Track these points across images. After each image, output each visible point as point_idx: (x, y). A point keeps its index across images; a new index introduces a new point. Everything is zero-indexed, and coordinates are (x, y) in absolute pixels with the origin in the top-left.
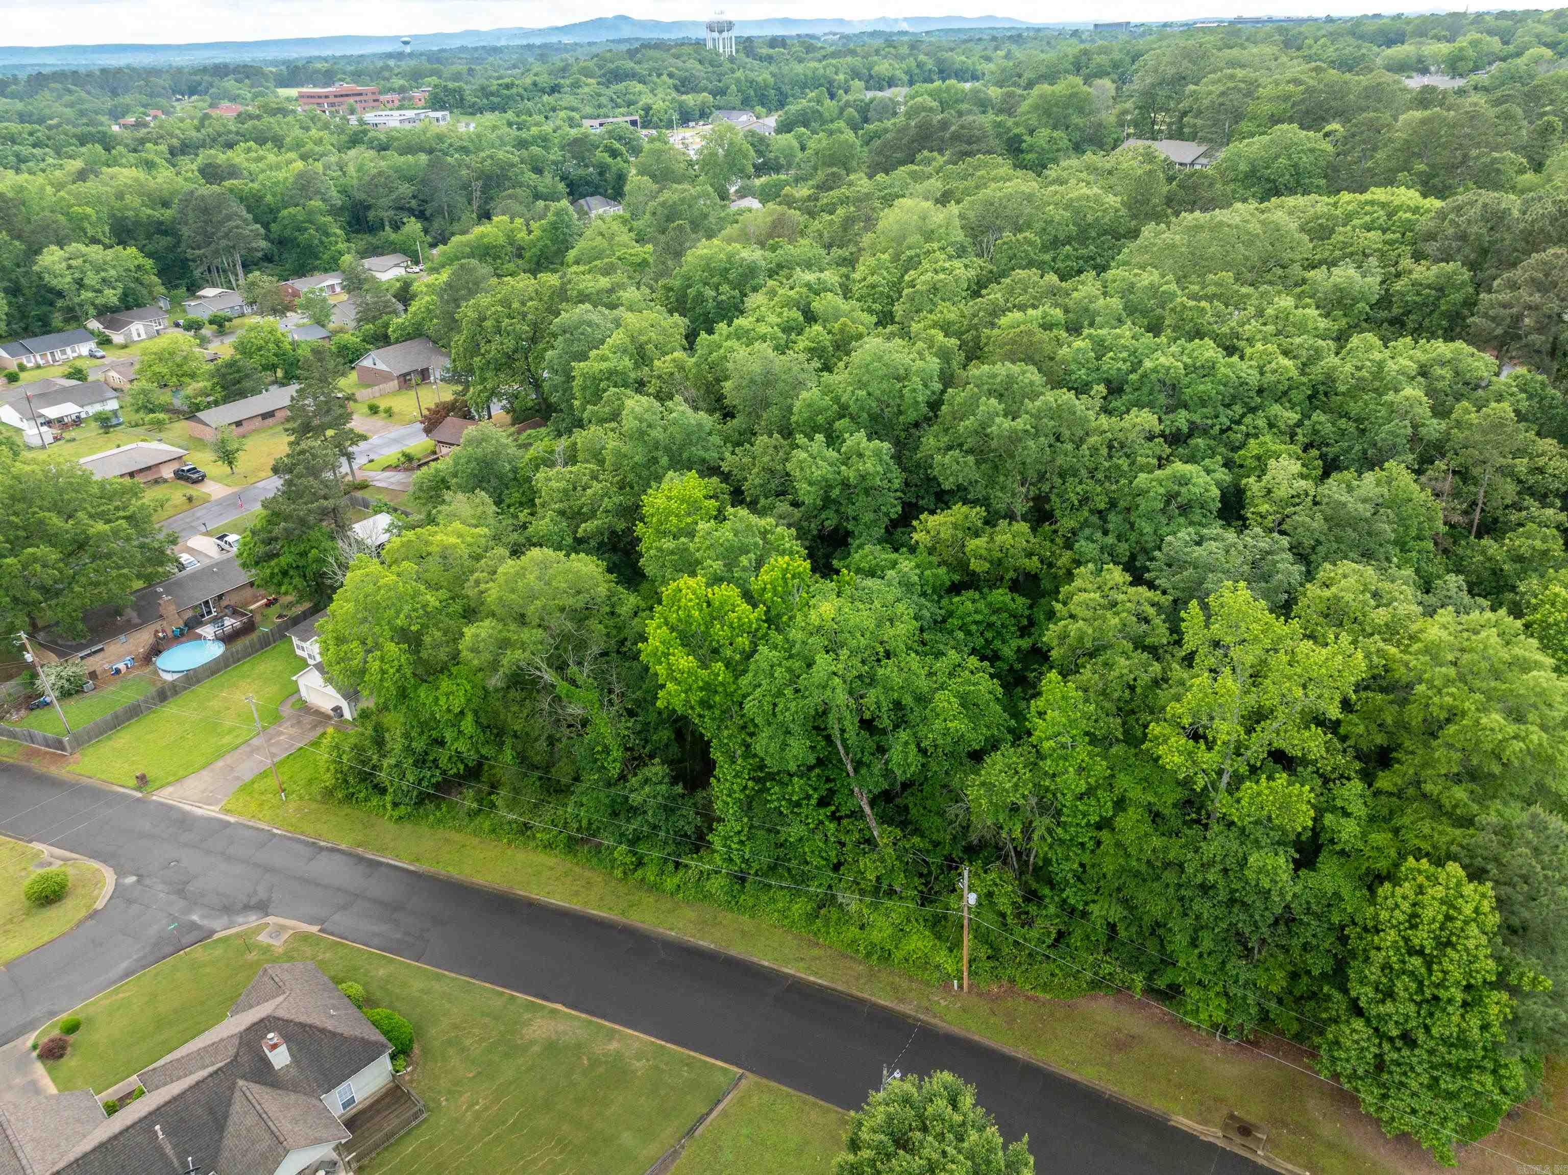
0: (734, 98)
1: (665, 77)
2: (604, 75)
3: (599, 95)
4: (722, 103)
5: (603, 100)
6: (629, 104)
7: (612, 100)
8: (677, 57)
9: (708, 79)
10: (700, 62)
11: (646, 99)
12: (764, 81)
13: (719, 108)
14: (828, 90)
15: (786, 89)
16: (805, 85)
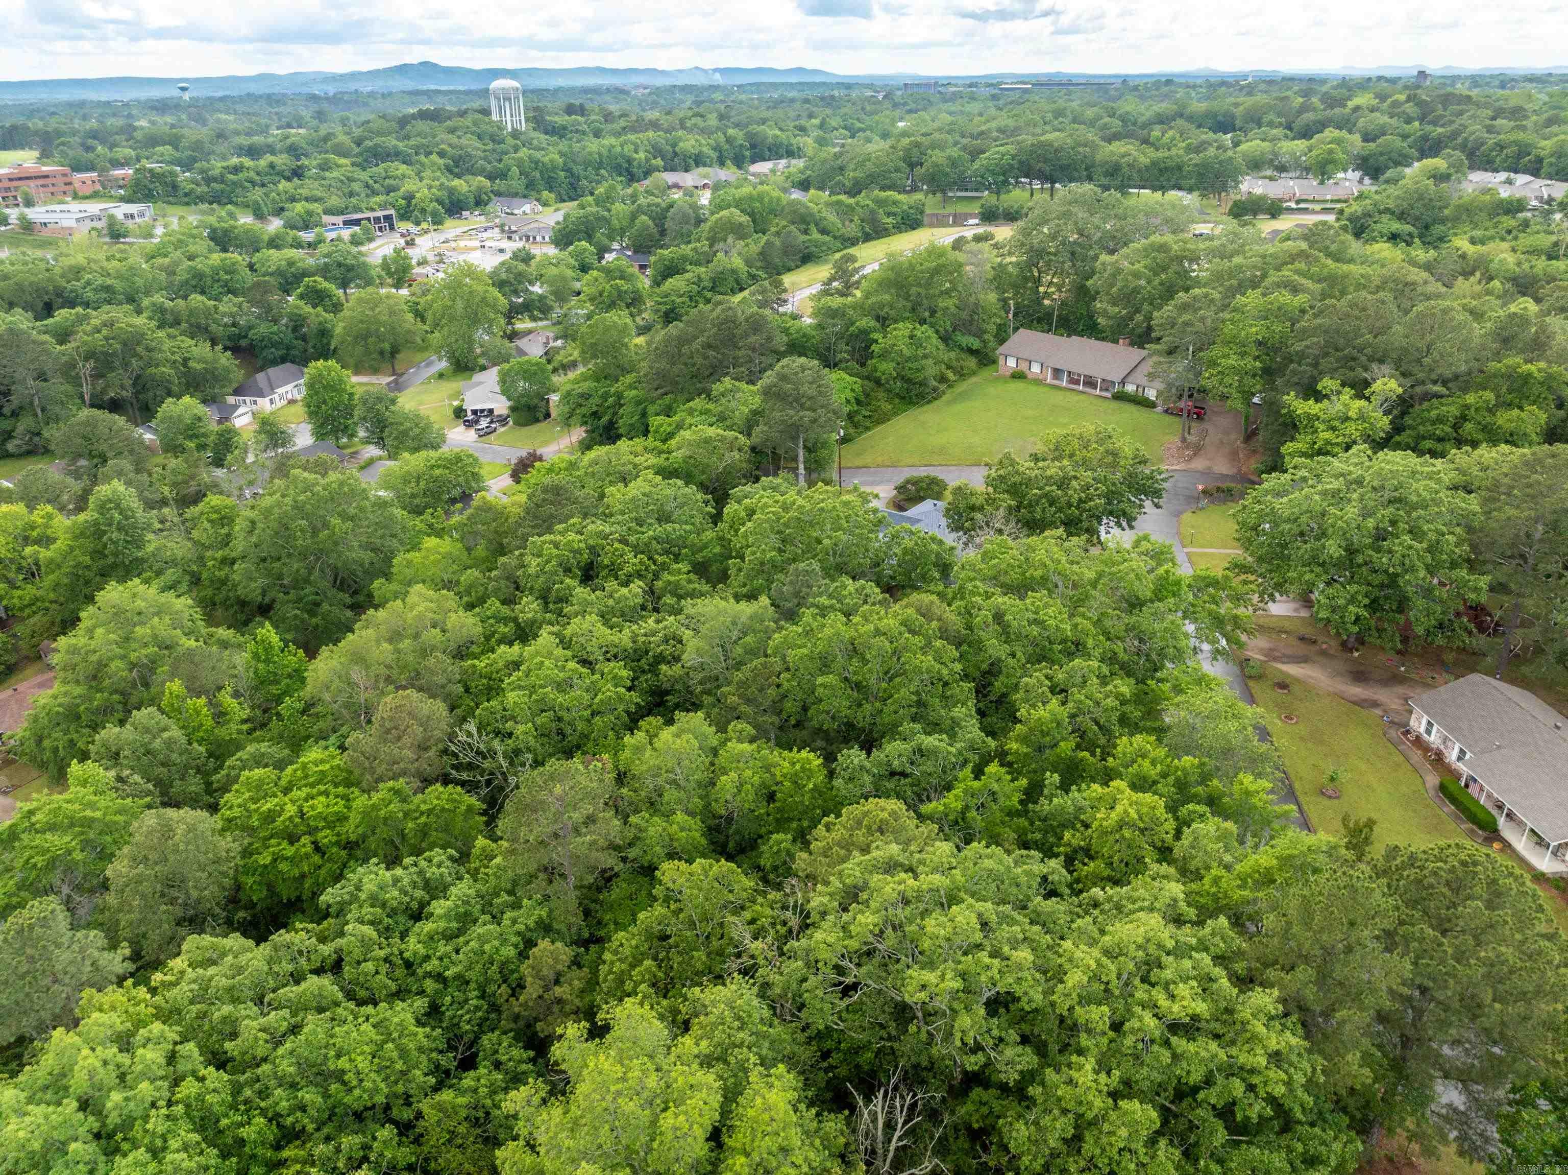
0: (516, 182)
1: (434, 157)
2: (361, 154)
3: (351, 180)
4: (503, 188)
5: (356, 186)
6: (390, 190)
7: (367, 186)
8: (452, 131)
9: (485, 159)
10: (480, 137)
11: (408, 186)
12: (551, 161)
13: (498, 194)
14: (627, 170)
15: (578, 169)
16: (600, 166)
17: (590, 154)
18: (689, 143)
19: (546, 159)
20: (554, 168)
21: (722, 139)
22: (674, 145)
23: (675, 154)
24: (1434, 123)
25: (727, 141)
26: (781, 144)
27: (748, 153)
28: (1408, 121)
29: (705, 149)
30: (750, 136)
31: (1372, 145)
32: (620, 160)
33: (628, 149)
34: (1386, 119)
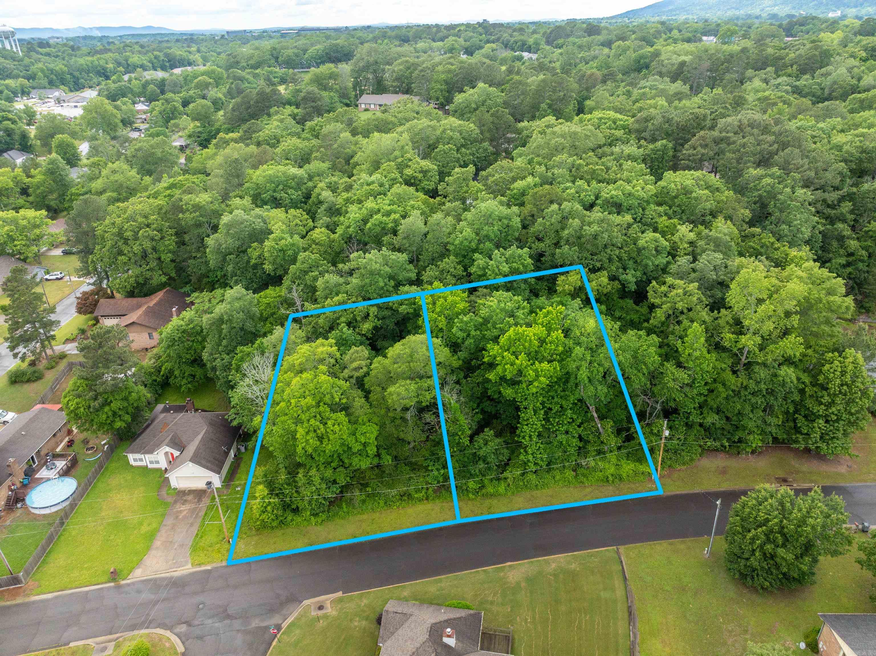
0: (42, 81)
4: (36, 85)
12: (61, 69)
13: (34, 88)
14: (104, 74)
15: (77, 74)
16: (88, 72)
17: (82, 65)
18: (135, 59)
19: (57, 68)
20: (63, 73)
21: (152, 57)
22: (127, 61)
23: (128, 65)
24: (491, 35)
25: (155, 58)
26: (185, 59)
27: (167, 64)
28: (481, 35)
29: (145, 62)
30: (167, 55)
31: (468, 43)
32: (99, 68)
33: (102, 62)
34: (472, 34)
